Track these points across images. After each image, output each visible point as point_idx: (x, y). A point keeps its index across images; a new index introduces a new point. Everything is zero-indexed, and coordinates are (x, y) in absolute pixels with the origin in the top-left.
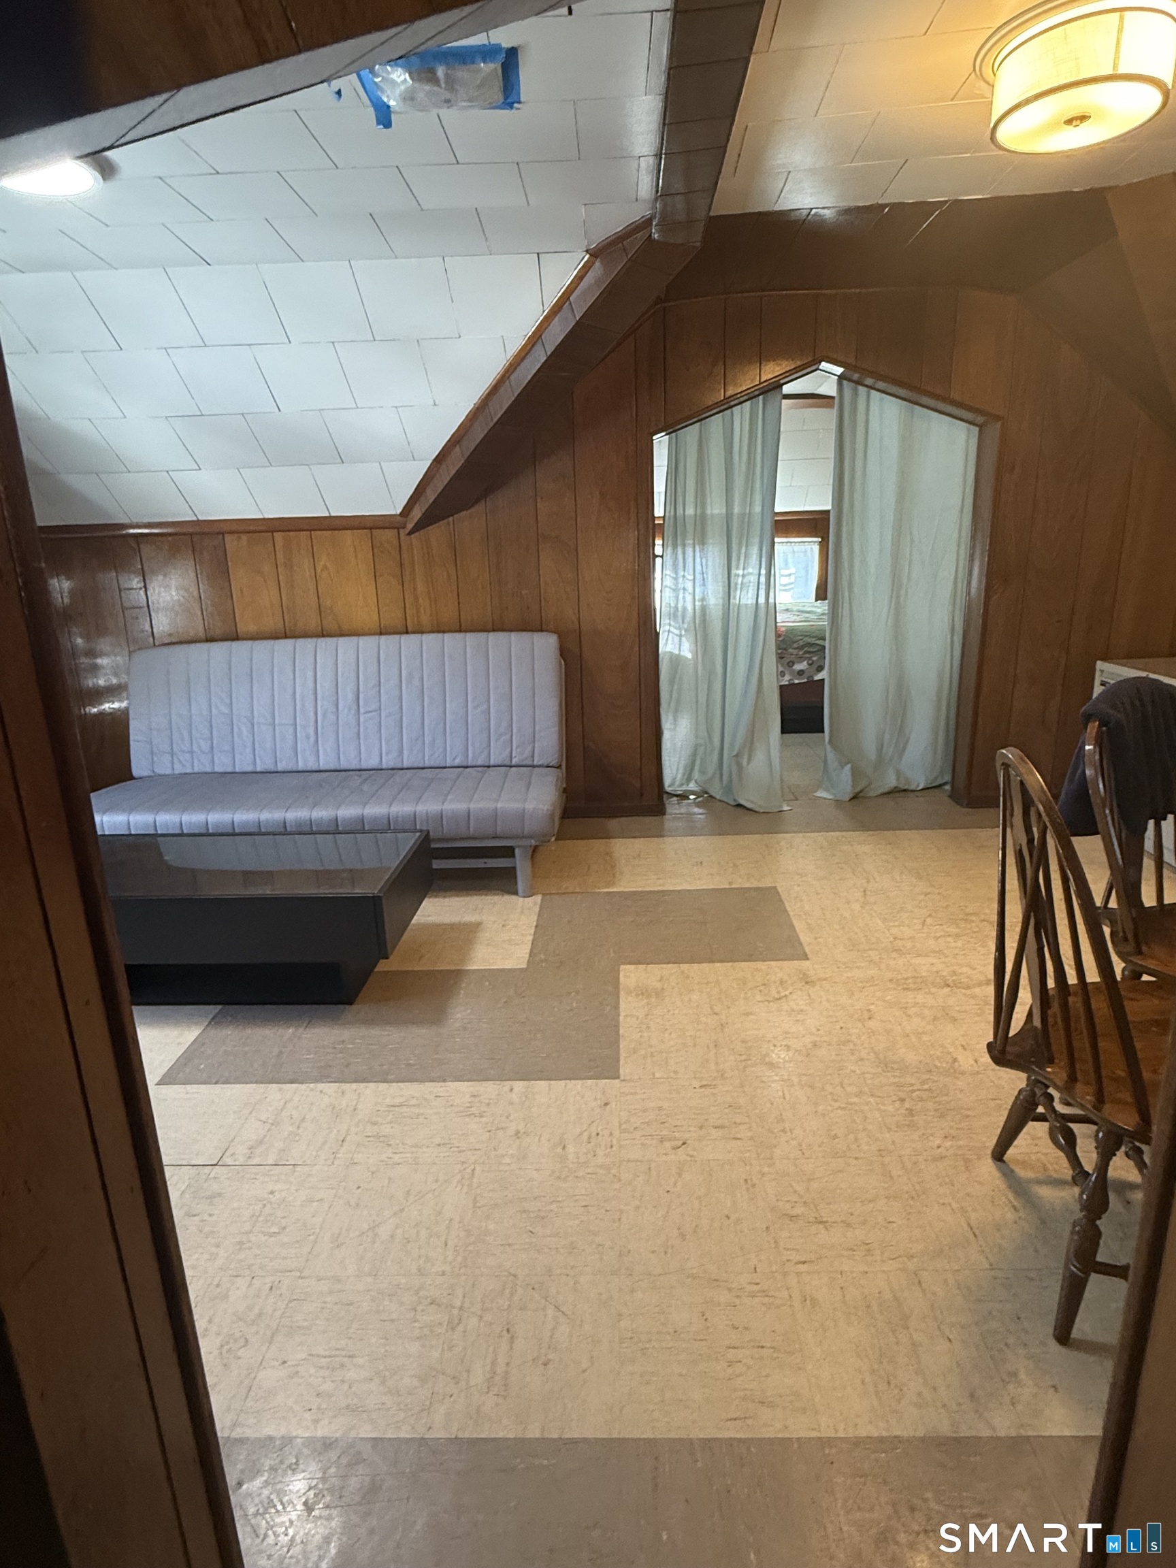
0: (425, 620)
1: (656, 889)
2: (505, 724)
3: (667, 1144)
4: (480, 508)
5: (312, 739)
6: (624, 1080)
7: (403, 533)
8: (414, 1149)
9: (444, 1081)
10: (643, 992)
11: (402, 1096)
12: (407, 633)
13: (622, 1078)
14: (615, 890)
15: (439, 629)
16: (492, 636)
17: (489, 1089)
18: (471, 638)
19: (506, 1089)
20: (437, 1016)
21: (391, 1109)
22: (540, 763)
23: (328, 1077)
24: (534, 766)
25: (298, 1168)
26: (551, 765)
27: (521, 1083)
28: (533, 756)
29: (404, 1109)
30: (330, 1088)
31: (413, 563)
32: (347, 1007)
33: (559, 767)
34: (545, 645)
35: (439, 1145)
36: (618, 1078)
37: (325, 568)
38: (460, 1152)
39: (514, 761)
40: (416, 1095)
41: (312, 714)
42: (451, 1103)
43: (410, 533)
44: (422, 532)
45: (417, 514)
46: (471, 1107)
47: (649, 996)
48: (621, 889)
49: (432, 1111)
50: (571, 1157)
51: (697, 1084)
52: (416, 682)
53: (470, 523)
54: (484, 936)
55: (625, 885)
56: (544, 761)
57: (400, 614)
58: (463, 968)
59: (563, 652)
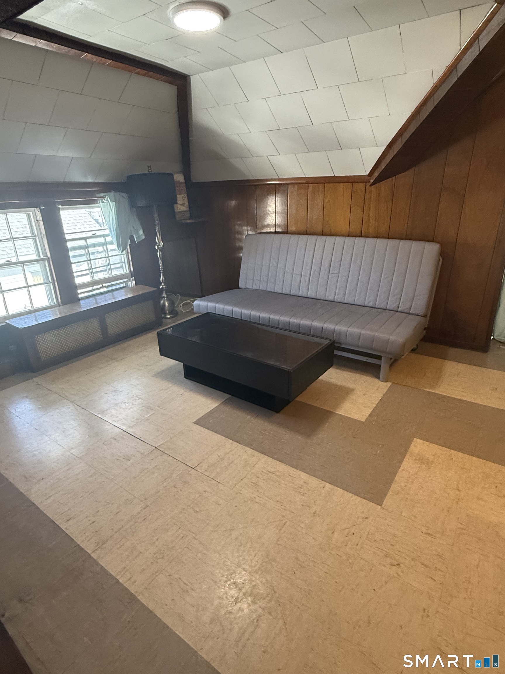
0: (371, 231)
1: (459, 398)
2: (399, 289)
3: (389, 560)
4: (411, 171)
5: (307, 283)
6: (383, 508)
7: (368, 184)
8: (266, 498)
9: (297, 469)
10: (421, 460)
11: (275, 468)
13: (383, 506)
14: (433, 391)
15: (377, 236)
16: (402, 242)
17: (314, 482)
19: (322, 486)
20: (310, 433)
21: (268, 473)
22: (413, 312)
23: (252, 445)
24: (409, 314)
25: (220, 485)
26: (419, 314)
27: (331, 486)
28: (410, 308)
29: (273, 476)
30: (250, 451)
31: (370, 200)
32: (276, 413)
33: (425, 317)
34: (432, 249)
35: (278, 501)
36: (381, 505)
37: (329, 202)
38: (284, 510)
39: (400, 309)
40: (281, 470)
41: (309, 271)
42: (293, 482)
43: (371, 185)
44: (377, 184)
45: (376, 175)
46: (301, 488)
47: (422, 463)
48: (438, 392)
49: (283, 482)
50: (334, 540)
51: (424, 530)
52: (358, 262)
53: (404, 180)
54: (352, 397)
55: (440, 391)
56: (417, 312)
57: (359, 226)
58: (334, 411)
59: (442, 254)
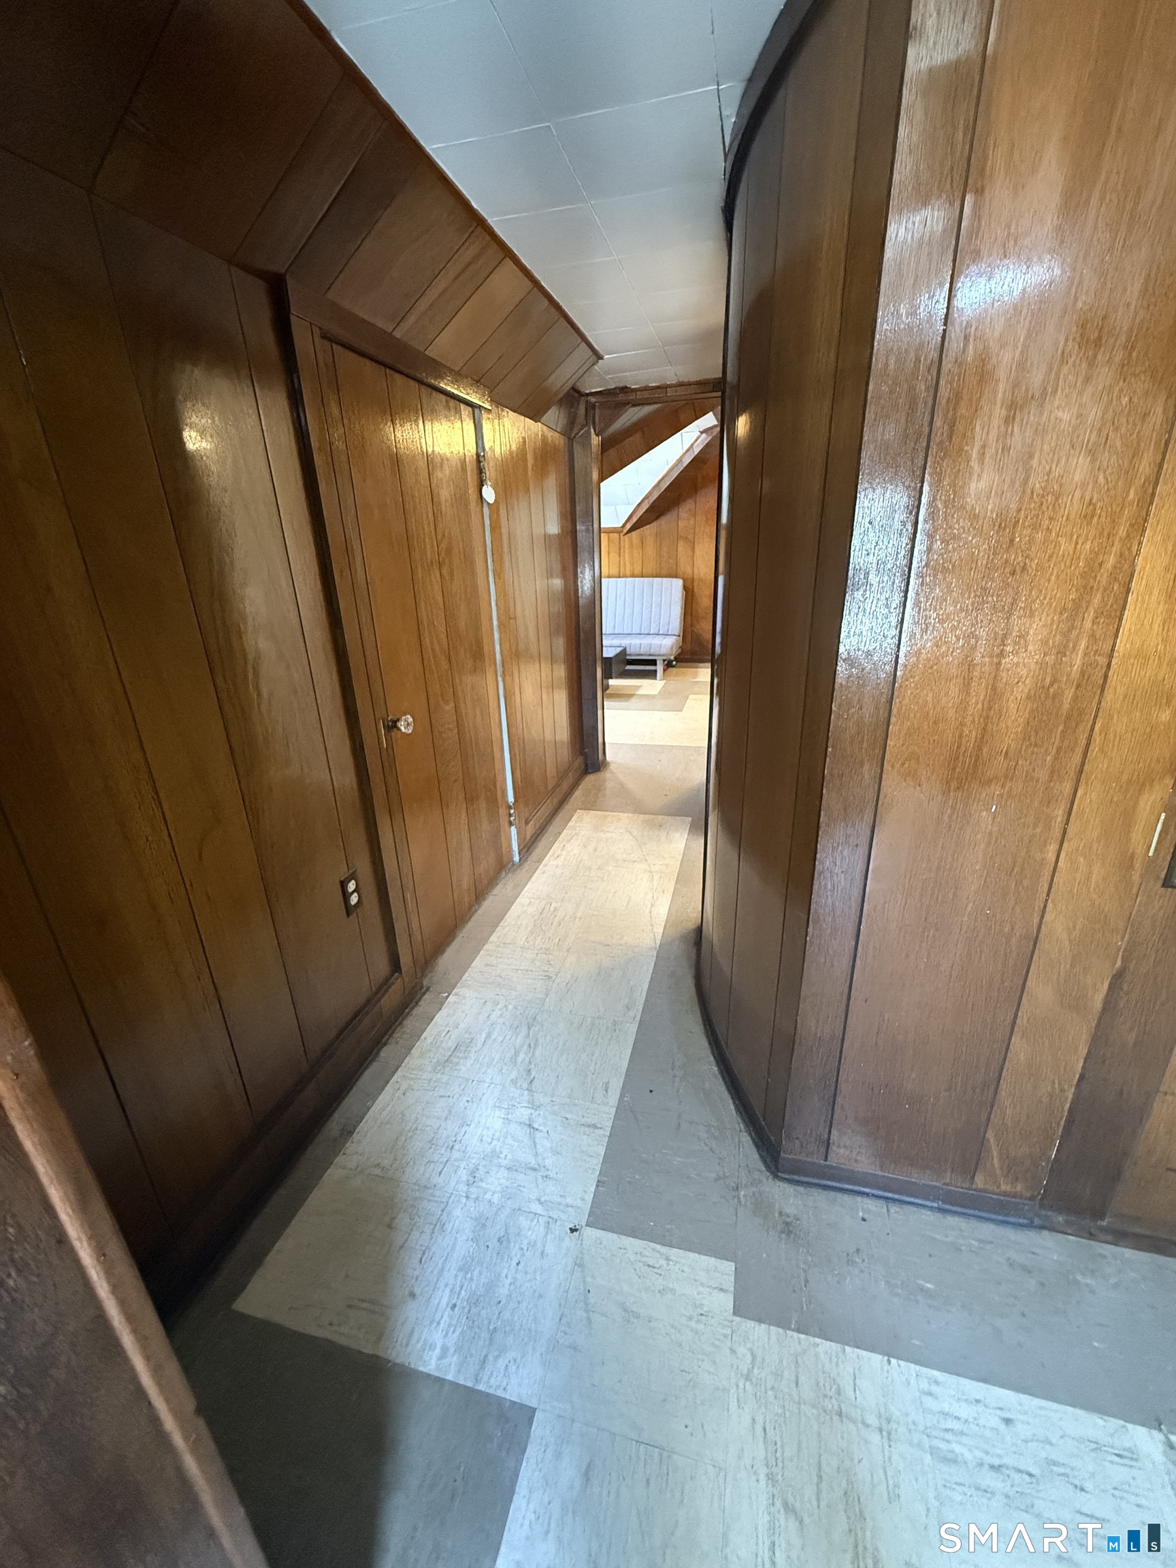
0: (628, 573)
2: (658, 617)
4: (655, 524)
7: (622, 534)
12: (620, 577)
15: (633, 576)
16: (656, 579)
18: (646, 579)
22: (671, 634)
24: (668, 634)
26: (675, 634)
28: (668, 630)
31: (624, 547)
33: (679, 636)
34: (678, 583)
39: (661, 632)
43: (624, 535)
44: (629, 534)
45: (628, 526)
52: (623, 598)
53: (648, 530)
56: (673, 633)
57: (618, 570)
59: (685, 588)
